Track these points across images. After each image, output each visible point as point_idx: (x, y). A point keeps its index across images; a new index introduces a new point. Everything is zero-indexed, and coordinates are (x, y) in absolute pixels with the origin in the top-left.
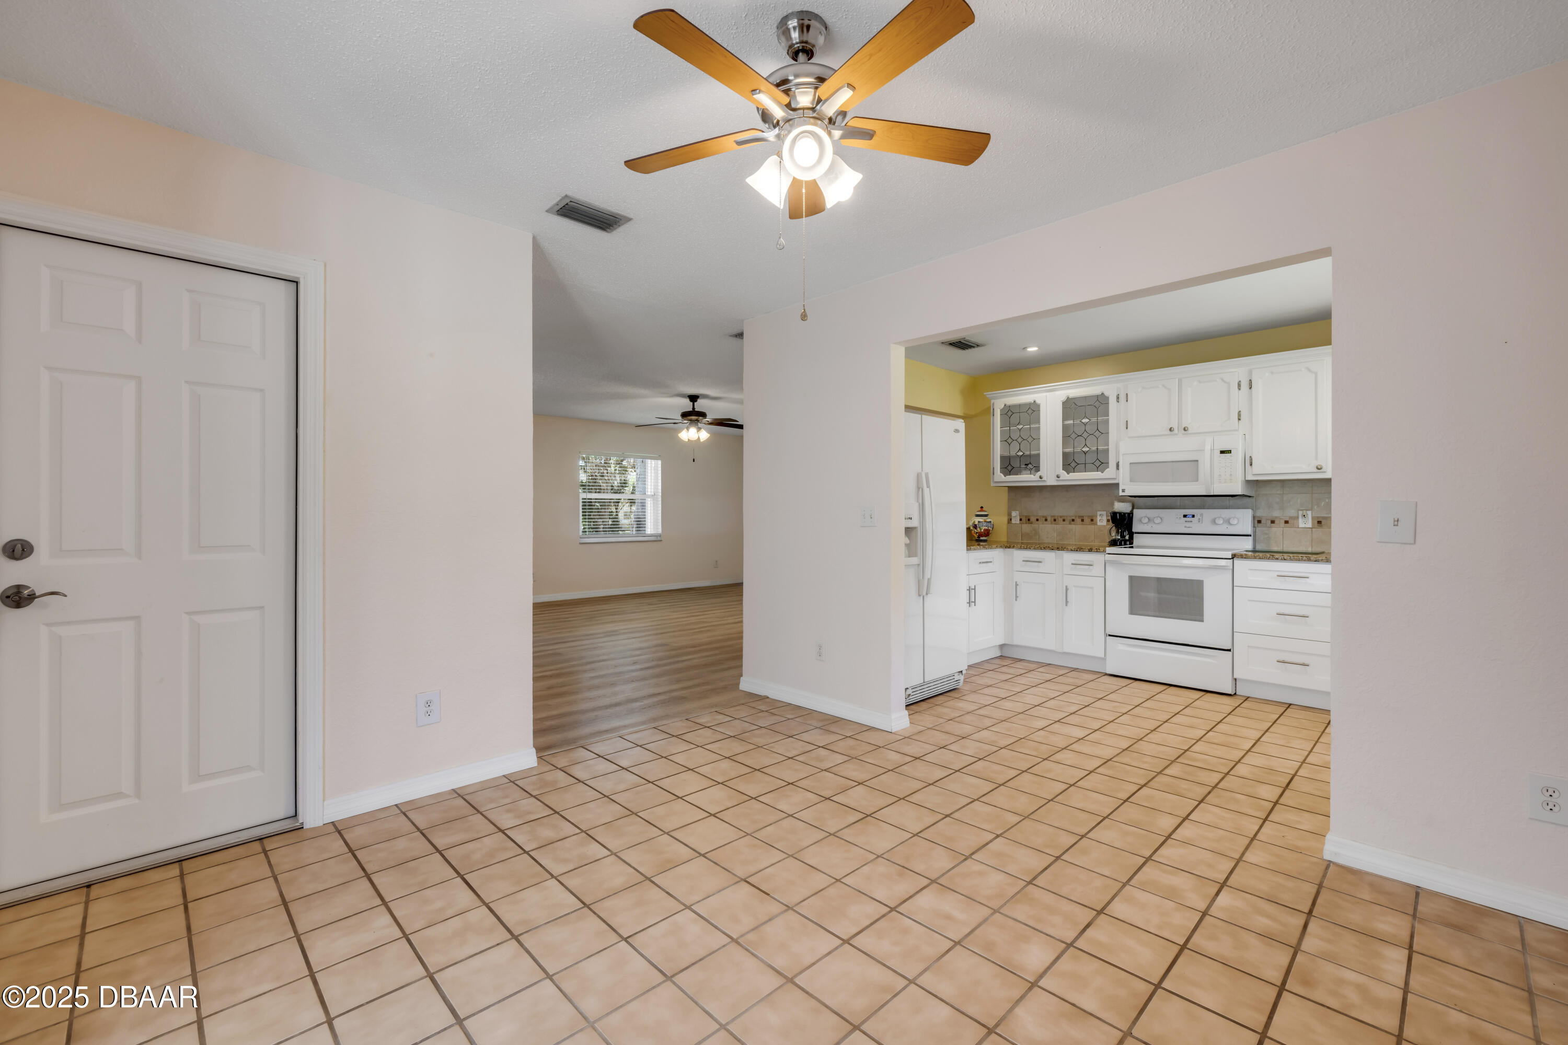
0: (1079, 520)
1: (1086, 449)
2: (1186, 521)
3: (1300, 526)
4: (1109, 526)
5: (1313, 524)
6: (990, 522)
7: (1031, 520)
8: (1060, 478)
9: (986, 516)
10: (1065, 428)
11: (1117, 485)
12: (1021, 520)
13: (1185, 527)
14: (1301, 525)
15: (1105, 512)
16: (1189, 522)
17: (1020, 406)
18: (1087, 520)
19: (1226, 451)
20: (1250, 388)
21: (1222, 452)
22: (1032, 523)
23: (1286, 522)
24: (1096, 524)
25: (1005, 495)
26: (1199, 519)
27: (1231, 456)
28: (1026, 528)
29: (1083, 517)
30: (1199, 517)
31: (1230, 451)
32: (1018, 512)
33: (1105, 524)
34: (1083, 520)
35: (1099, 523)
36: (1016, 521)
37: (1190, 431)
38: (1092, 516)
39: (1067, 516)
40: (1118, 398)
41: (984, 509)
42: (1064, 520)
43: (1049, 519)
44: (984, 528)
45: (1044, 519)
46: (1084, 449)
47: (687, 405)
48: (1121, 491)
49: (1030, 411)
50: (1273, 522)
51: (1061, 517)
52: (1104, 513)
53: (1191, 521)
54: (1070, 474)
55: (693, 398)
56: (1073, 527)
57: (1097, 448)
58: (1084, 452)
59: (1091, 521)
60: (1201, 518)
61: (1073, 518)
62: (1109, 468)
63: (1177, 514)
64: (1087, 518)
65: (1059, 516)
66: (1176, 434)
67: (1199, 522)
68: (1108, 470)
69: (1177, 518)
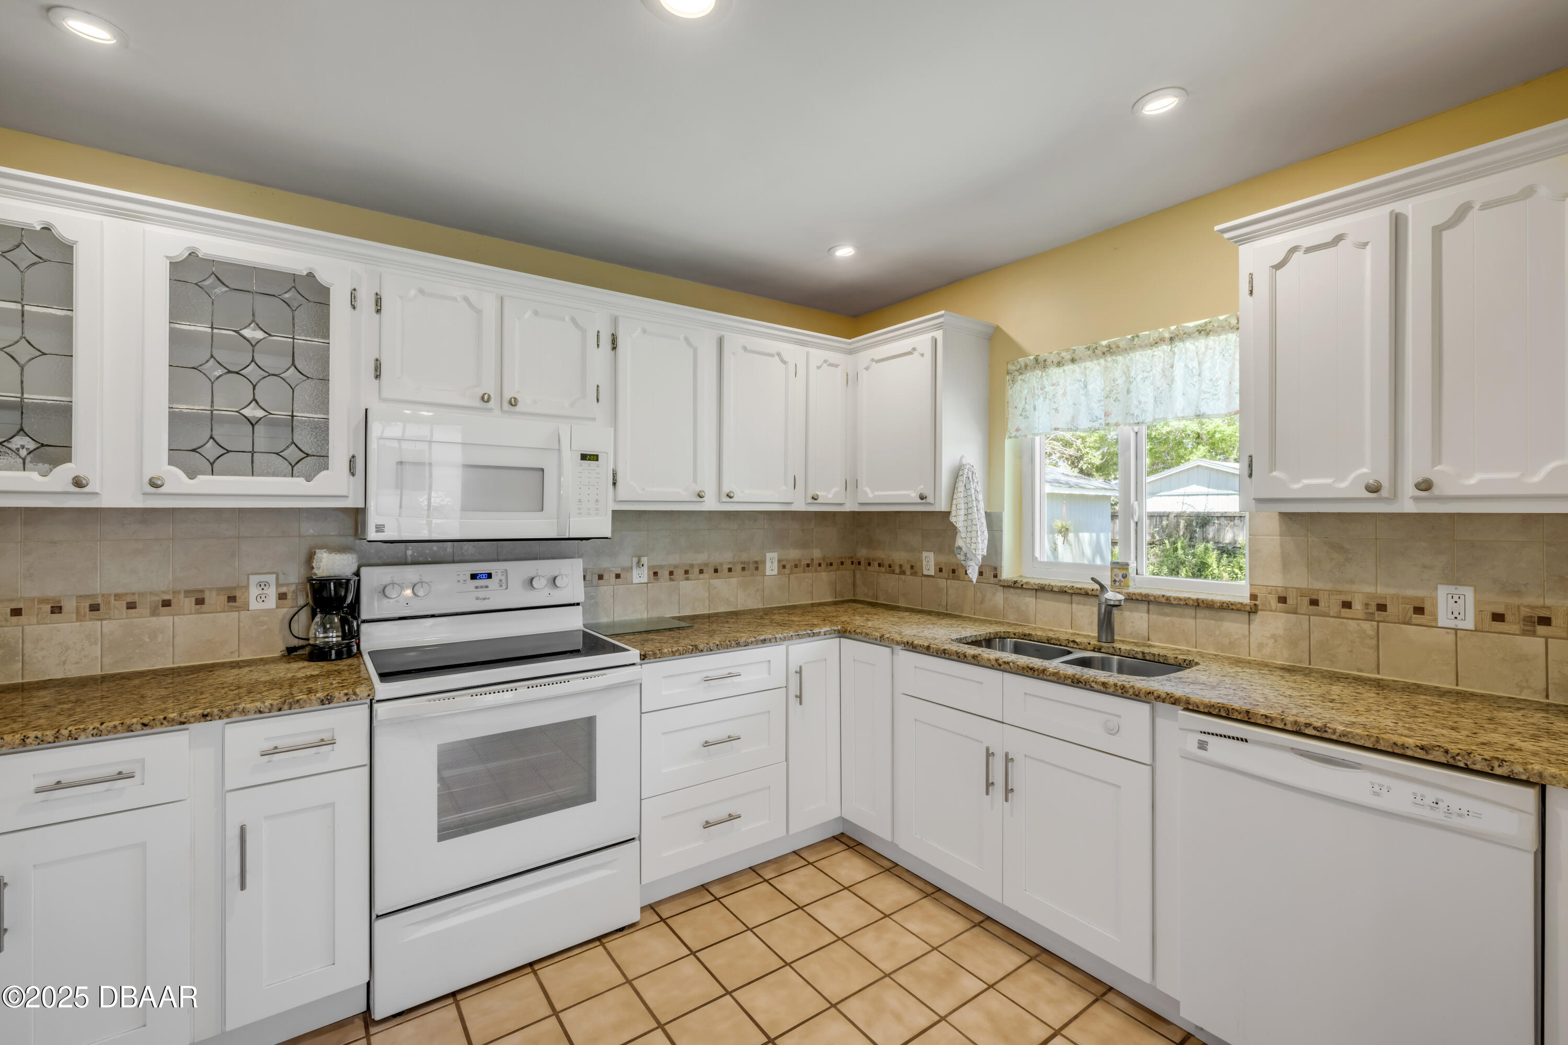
0: (189, 603)
1: (253, 412)
2: (477, 587)
3: (634, 582)
4: (284, 610)
5: (649, 578)
8: (161, 490)
10: (176, 339)
13: (477, 599)
14: (636, 580)
15: (274, 576)
16: (482, 587)
18: (215, 600)
19: (590, 455)
20: (614, 348)
21: (584, 457)
23: (618, 576)
24: (243, 607)
26: (501, 580)
27: (598, 466)
29: (202, 591)
30: (500, 576)
31: (597, 456)
33: (274, 606)
34: (200, 602)
35: (254, 605)
37: (519, 408)
38: (234, 589)
39: (141, 594)
40: (354, 297)
42: (131, 607)
43: (69, 605)
45: (47, 608)
46: (246, 412)
48: (370, 529)
49: (23, 257)
50: (601, 577)
51: (119, 597)
52: (272, 579)
53: (487, 587)
57: (290, 414)
58: (249, 420)
59: (228, 602)
60: (503, 578)
61: (166, 597)
62: (328, 469)
63: (458, 573)
64: (214, 594)
65: (110, 595)
66: (491, 410)
67: (501, 586)
68: (324, 473)
69: (459, 581)
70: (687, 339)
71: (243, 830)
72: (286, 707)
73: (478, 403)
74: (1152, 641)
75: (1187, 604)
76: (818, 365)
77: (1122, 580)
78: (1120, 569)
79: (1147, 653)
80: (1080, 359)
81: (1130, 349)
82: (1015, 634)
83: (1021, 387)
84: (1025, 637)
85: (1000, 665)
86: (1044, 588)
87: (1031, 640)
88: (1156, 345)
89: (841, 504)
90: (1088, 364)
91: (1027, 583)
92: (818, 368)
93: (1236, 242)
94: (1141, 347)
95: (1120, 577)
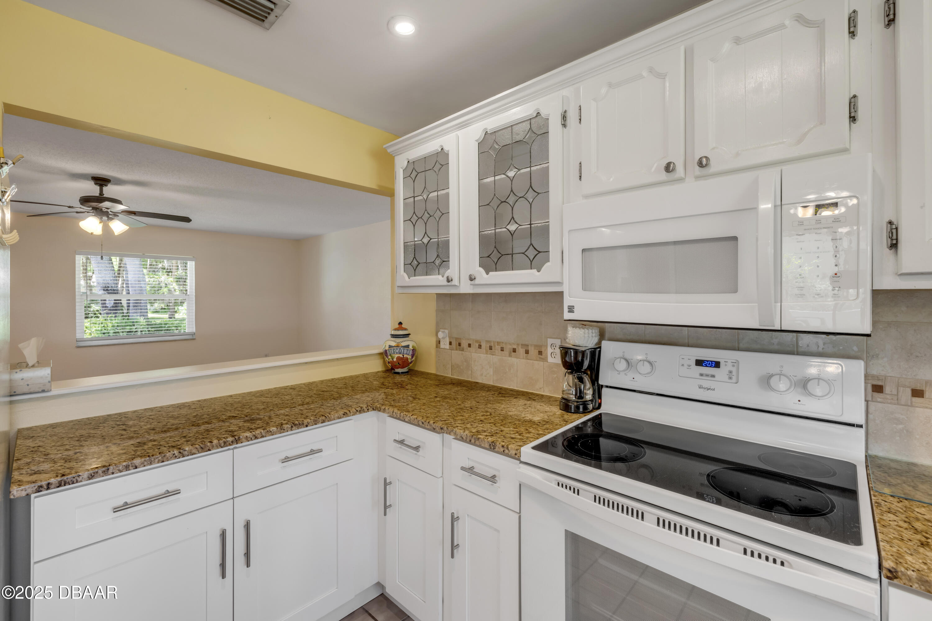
0: (521, 351)
1: (513, 227)
2: (701, 375)
6: (408, 346)
7: (462, 345)
8: (477, 282)
9: (407, 335)
10: (482, 191)
11: (560, 294)
12: (450, 343)
13: (700, 387)
15: (560, 340)
16: (707, 375)
17: (425, 159)
22: (463, 350)
24: (545, 360)
25: (433, 305)
26: (730, 372)
28: (457, 356)
29: (528, 346)
30: (730, 367)
32: (447, 331)
34: (527, 352)
35: (550, 360)
36: (445, 345)
37: (714, 167)
38: (541, 346)
39: (506, 343)
40: (564, 117)
41: (403, 326)
42: (502, 350)
43: (484, 345)
44: (397, 356)
45: (477, 345)
46: (510, 228)
47: (93, 189)
48: (566, 309)
49: (438, 166)
50: (918, 393)
51: (498, 343)
52: (558, 342)
53: (713, 376)
54: (491, 273)
55: (101, 181)
56: (513, 360)
57: (530, 223)
58: (510, 232)
59: (539, 354)
60: (734, 370)
61: (515, 347)
62: (549, 262)
63: (682, 357)
64: (533, 348)
65: (495, 342)
66: (680, 180)
67: (730, 378)
68: (548, 264)
69: (683, 365)
73: (664, 176)
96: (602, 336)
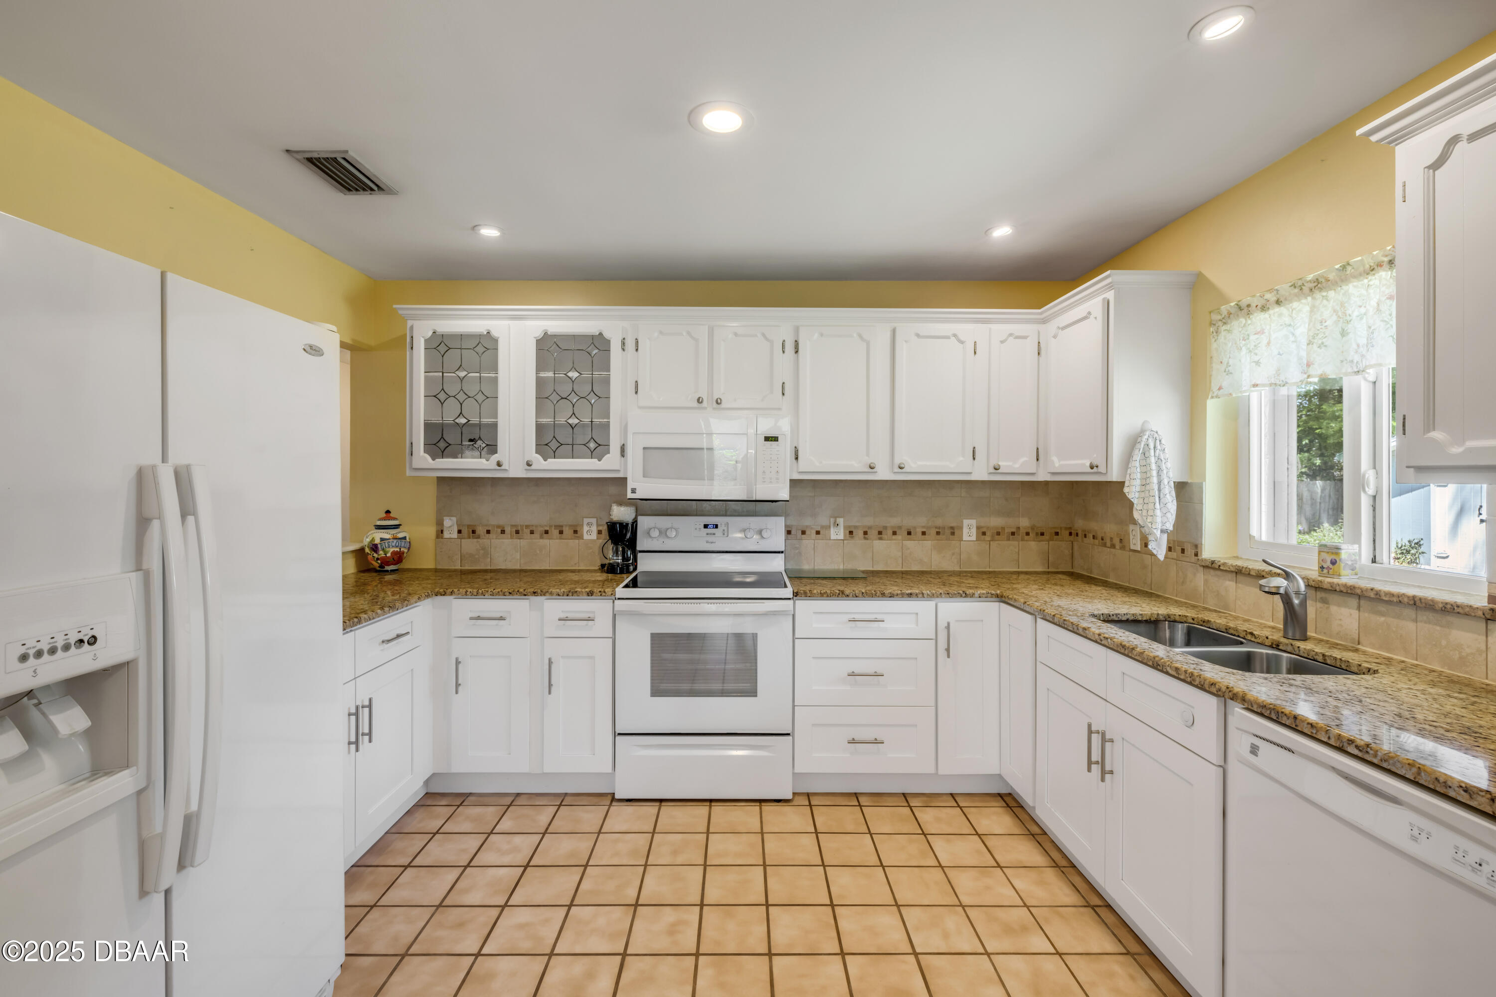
0: (555, 532)
1: (573, 421)
2: (707, 534)
3: (832, 539)
4: (601, 541)
5: (845, 535)
6: (405, 538)
7: (478, 532)
8: (533, 467)
9: (397, 527)
10: (540, 383)
11: (624, 480)
12: (460, 532)
13: (707, 542)
14: (833, 537)
15: (595, 519)
16: (711, 534)
17: (461, 337)
18: (568, 531)
19: (772, 437)
20: (797, 352)
21: (767, 439)
22: (479, 537)
23: (818, 533)
24: (581, 537)
25: (431, 491)
26: (724, 530)
27: (778, 445)
28: (470, 545)
29: (562, 526)
30: (723, 527)
31: (778, 437)
32: (454, 519)
33: (595, 538)
34: (561, 532)
35: (586, 537)
36: (451, 533)
37: (723, 405)
38: (576, 526)
39: (536, 526)
40: (623, 344)
41: (391, 515)
42: (532, 532)
43: (508, 530)
44: (392, 550)
45: (499, 530)
46: (570, 421)
48: (629, 491)
49: (480, 349)
50: (803, 533)
51: (527, 527)
52: (594, 521)
53: (714, 534)
54: (548, 460)
56: (545, 542)
57: (590, 420)
58: (571, 426)
59: (574, 533)
60: (726, 529)
61: (547, 528)
62: (609, 453)
63: (696, 523)
64: (567, 528)
65: (523, 526)
66: (705, 408)
67: (724, 534)
68: (608, 455)
69: (696, 529)
70: (860, 336)
71: (550, 660)
72: (570, 594)
73: (696, 404)
74: (1363, 646)
75: (1400, 602)
76: (1002, 340)
77: (1331, 566)
78: (1328, 553)
79: (1328, 656)
80: (1286, 299)
81: (1342, 281)
82: (1193, 619)
83: (1225, 339)
84: (1205, 624)
85: (1101, 640)
86: (1241, 571)
87: (1210, 628)
88: (1373, 272)
89: (1033, 474)
90: (1295, 304)
91: (1224, 564)
92: (1002, 342)
93: (1390, 143)
94: (1355, 277)
95: (1328, 564)
96: (639, 513)
